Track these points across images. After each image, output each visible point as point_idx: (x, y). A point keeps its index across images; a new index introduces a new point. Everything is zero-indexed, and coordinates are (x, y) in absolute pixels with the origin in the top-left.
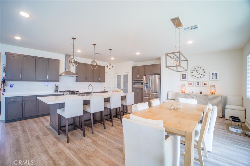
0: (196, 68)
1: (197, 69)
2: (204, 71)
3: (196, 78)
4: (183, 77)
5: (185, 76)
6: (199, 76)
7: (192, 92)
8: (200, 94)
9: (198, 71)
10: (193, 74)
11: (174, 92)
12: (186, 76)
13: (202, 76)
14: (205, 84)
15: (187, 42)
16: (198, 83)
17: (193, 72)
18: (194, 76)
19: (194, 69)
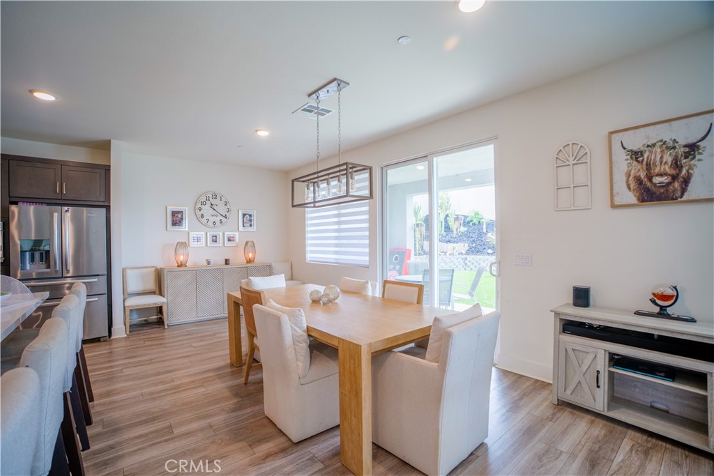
0: (211, 198)
1: (213, 201)
2: (228, 206)
3: (210, 223)
4: (173, 220)
5: (180, 216)
6: (217, 219)
7: (209, 263)
8: (226, 264)
9: (214, 207)
10: (202, 212)
11: (147, 267)
12: (182, 216)
13: (224, 219)
14: (229, 240)
15: (256, 131)
16: (214, 238)
17: (202, 207)
18: (205, 218)
19: (204, 199)
